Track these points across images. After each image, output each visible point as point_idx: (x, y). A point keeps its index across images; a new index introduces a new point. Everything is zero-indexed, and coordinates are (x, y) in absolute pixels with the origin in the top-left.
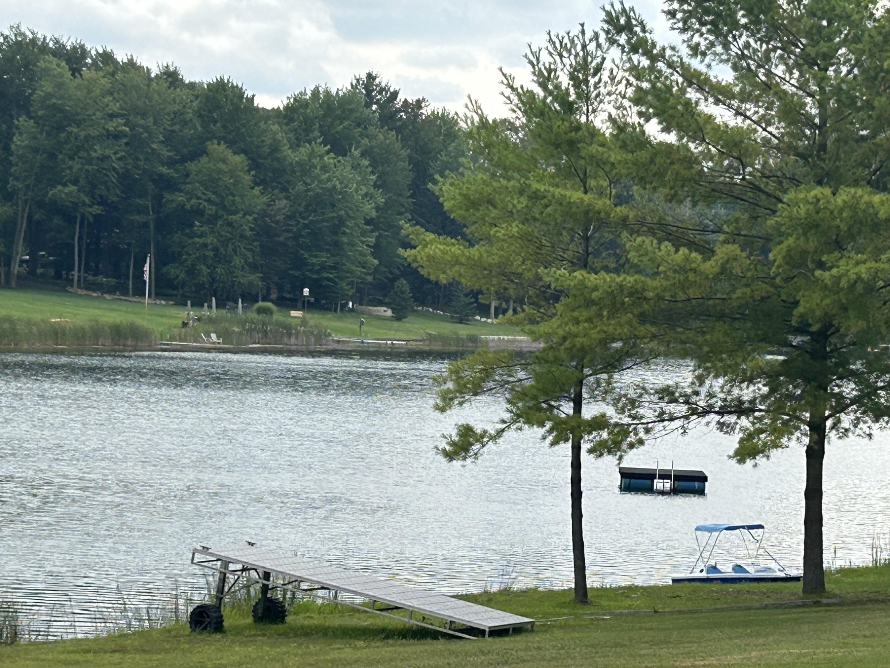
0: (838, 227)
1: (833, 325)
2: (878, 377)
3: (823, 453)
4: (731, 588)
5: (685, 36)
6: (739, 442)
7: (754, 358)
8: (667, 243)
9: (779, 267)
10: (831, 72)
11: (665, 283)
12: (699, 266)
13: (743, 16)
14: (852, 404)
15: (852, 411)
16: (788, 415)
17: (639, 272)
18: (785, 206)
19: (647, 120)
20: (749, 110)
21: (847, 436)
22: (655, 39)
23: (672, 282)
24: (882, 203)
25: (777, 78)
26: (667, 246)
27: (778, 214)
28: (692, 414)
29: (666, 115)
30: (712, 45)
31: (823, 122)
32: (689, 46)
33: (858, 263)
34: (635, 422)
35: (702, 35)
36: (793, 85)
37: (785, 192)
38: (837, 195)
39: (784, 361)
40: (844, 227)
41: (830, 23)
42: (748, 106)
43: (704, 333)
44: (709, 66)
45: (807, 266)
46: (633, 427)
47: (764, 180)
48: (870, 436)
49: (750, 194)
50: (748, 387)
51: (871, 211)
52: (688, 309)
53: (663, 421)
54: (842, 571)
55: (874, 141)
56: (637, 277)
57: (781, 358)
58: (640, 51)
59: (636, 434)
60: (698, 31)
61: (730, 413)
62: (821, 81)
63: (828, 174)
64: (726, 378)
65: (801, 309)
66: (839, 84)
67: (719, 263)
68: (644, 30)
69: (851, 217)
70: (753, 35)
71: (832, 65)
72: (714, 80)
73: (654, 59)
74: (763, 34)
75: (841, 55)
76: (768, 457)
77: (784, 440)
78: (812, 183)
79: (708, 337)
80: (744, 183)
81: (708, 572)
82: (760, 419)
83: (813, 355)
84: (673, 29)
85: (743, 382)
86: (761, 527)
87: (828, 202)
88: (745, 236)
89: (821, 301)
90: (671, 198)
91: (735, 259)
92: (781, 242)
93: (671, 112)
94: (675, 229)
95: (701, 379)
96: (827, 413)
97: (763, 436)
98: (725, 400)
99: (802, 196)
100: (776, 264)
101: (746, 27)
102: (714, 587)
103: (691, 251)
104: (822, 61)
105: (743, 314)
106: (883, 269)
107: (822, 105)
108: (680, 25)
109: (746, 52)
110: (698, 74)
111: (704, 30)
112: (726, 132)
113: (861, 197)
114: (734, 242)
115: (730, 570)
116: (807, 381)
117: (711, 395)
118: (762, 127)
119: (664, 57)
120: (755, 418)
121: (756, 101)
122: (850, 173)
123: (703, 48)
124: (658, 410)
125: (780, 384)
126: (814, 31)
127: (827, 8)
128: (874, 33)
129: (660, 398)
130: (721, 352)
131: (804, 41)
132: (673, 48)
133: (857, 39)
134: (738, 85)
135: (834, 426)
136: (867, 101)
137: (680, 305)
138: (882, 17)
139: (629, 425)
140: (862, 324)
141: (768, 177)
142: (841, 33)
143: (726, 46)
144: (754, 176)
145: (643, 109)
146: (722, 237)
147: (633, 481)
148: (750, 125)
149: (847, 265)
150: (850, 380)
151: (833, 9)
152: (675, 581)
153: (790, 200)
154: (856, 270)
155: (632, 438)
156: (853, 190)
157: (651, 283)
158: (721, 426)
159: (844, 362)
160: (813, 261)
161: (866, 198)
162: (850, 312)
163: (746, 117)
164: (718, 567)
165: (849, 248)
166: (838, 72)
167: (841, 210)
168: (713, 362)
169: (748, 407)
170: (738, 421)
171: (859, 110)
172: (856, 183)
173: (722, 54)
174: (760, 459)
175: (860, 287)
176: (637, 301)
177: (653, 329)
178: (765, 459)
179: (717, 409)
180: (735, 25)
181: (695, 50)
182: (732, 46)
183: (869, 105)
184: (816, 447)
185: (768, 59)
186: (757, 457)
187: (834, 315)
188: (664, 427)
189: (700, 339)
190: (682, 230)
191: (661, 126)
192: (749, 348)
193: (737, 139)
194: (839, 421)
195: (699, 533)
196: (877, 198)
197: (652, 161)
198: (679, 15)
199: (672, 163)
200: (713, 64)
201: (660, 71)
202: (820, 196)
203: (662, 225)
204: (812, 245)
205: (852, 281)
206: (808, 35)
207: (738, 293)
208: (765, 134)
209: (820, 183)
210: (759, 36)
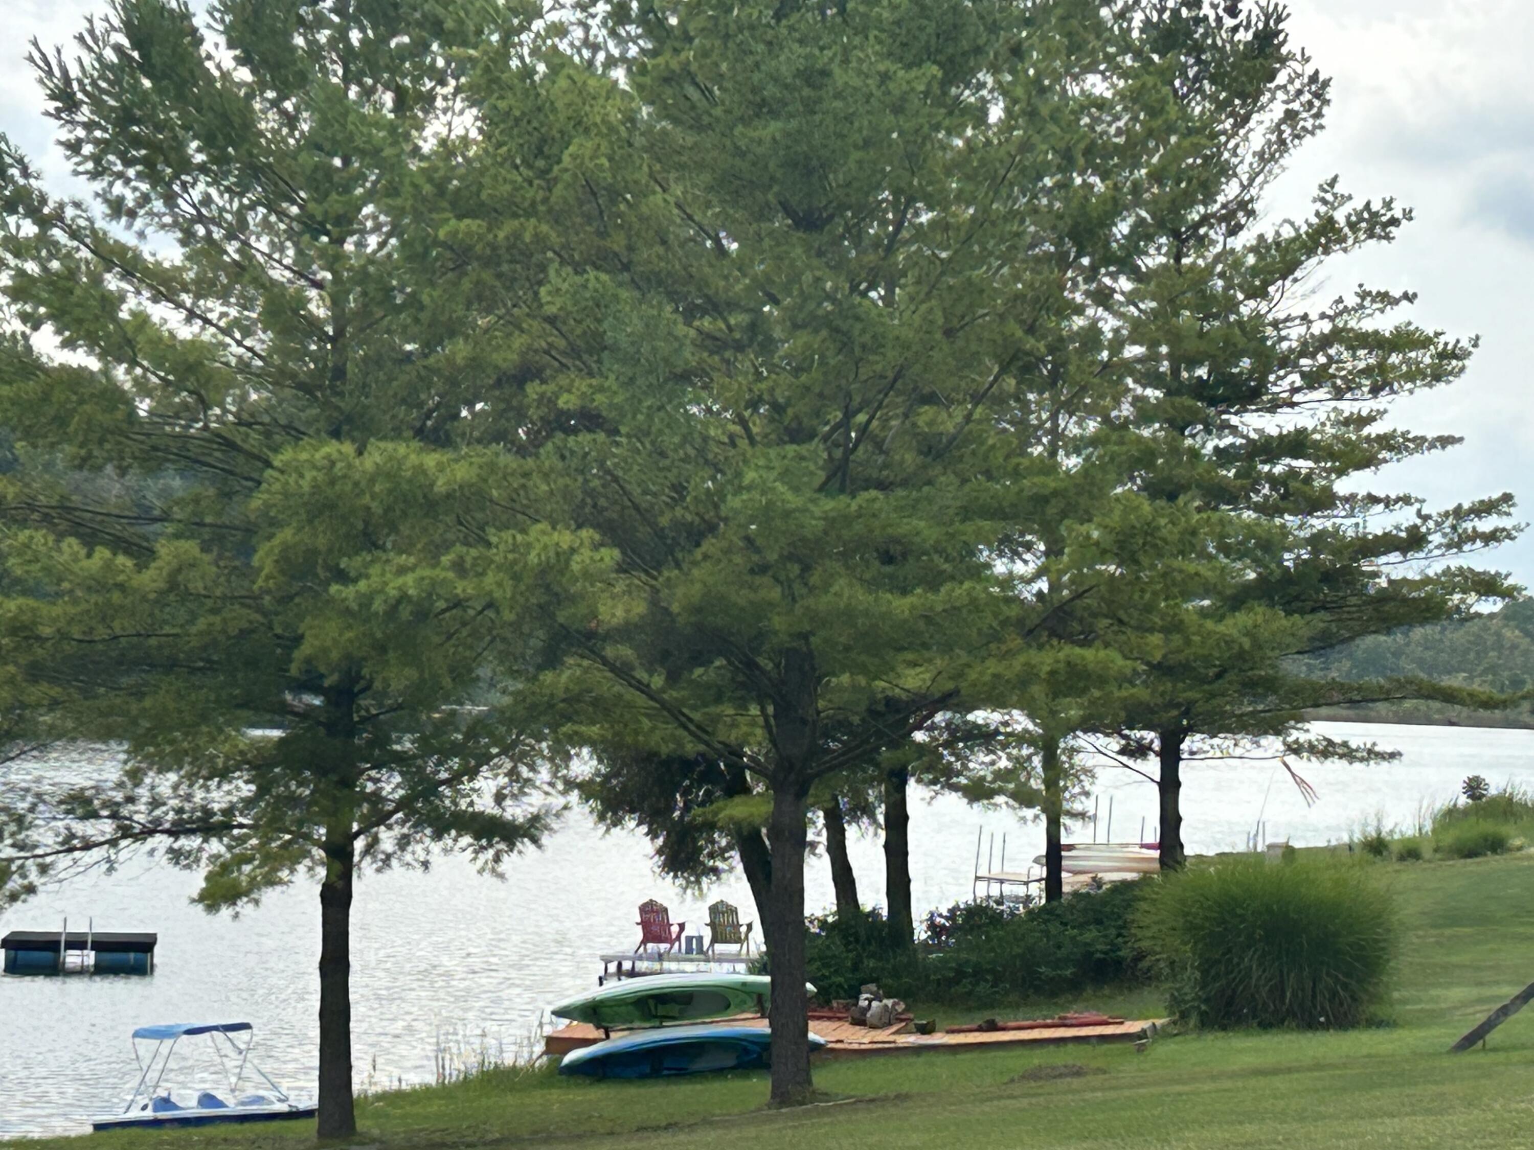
0: (368, 508)
1: (363, 678)
2: (439, 763)
3: (350, 896)
4: (195, 1134)
5: (99, 185)
6: (207, 879)
7: (228, 737)
8: (72, 540)
9: (268, 578)
10: (349, 247)
11: (72, 610)
12: (130, 579)
13: (199, 150)
14: (396, 811)
15: (396, 822)
16: (289, 832)
17: (25, 593)
18: (276, 474)
19: (36, 328)
20: (211, 310)
21: (389, 866)
22: (44, 189)
23: (84, 606)
24: (441, 468)
25: (259, 256)
26: (71, 545)
27: (264, 486)
28: (124, 837)
29: (67, 319)
30: (145, 199)
31: (340, 332)
32: (107, 201)
33: (402, 571)
34: (22, 854)
35: (127, 181)
36: (287, 267)
37: (276, 450)
38: (366, 454)
39: (281, 740)
40: (377, 508)
41: (346, 161)
42: (210, 304)
43: (144, 695)
44: (141, 235)
45: (316, 575)
46: (19, 862)
47: (243, 429)
48: (426, 865)
49: (218, 454)
50: (219, 786)
51: (422, 478)
52: (114, 654)
53: (71, 850)
54: (383, 1096)
55: (426, 363)
56: (21, 601)
57: (276, 733)
58: (21, 210)
59: (24, 876)
60: (120, 175)
61: (192, 832)
62: (334, 261)
63: (349, 419)
64: (182, 773)
65: (305, 650)
66: (364, 267)
67: (165, 573)
68: (25, 174)
69: (390, 492)
70: (215, 183)
71: (352, 233)
72: (150, 259)
73: (44, 223)
74: (233, 180)
75: (367, 217)
76: (257, 902)
77: (284, 874)
78: (323, 434)
79: (148, 703)
80: (206, 434)
81: (156, 1109)
82: (242, 840)
83: (331, 728)
84: (76, 173)
85: (210, 778)
86: (245, 1026)
87: (350, 466)
88: (211, 525)
89: (340, 635)
90: (83, 463)
91: (193, 566)
92: (270, 537)
93: (78, 312)
94: (89, 515)
95: (135, 776)
96: (355, 827)
97: (247, 868)
98: (180, 811)
99: (304, 456)
100: (263, 574)
101: (203, 168)
102: (167, 1134)
103: (115, 554)
104: (333, 225)
105: (209, 661)
106: (444, 579)
107: (336, 302)
108: (90, 165)
109: (204, 211)
110: (121, 249)
111: (131, 172)
112: (173, 347)
113: (406, 457)
114: (192, 537)
115: (194, 1103)
116: (321, 771)
117: (156, 803)
118: (233, 338)
119: (61, 219)
120: (234, 838)
121: (224, 296)
122: (387, 417)
123: (130, 204)
124: (64, 832)
125: (275, 781)
126: (319, 175)
127: (339, 137)
128: (421, 181)
129: (68, 812)
130: (171, 729)
131: (303, 194)
132: (77, 205)
133: (393, 191)
134: (191, 269)
135: (369, 850)
136: (413, 295)
137: (100, 647)
138: (435, 153)
139: (11, 860)
140: (411, 673)
141: (249, 425)
142: (365, 179)
143: (170, 200)
144: (224, 423)
145: (28, 308)
146: (170, 529)
147: (21, 954)
148: (214, 336)
149: (383, 574)
150: (392, 770)
151: (350, 138)
152: (98, 1127)
153: (287, 464)
154: (400, 581)
155: (16, 882)
156: (390, 446)
157: (46, 610)
158: (176, 855)
159: (381, 741)
160: (327, 567)
161: (413, 459)
162: (391, 654)
163: (207, 321)
164: (173, 1099)
165: (389, 545)
166: (360, 245)
167: (372, 480)
168: (157, 745)
169: (222, 822)
170: (205, 845)
171: (399, 309)
172: (397, 434)
173: (164, 214)
174: (244, 906)
175: (405, 613)
176: (24, 644)
177: (55, 691)
178: (251, 906)
179: (167, 826)
180: (184, 165)
181: (117, 208)
182: (180, 201)
183: (413, 301)
184: (340, 884)
185: (243, 224)
186: (239, 903)
187: (364, 659)
188: (75, 861)
189: (134, 708)
190: (99, 518)
191: (59, 339)
192: (221, 719)
193: (191, 359)
194: (376, 840)
195: (137, 1040)
196: (431, 460)
197: (46, 398)
198: (88, 149)
199: (81, 402)
200: (149, 231)
201: (56, 244)
202: (335, 456)
203: (65, 508)
204: (322, 542)
205: (393, 602)
206: (312, 184)
207: (201, 624)
208: (241, 350)
209: (336, 434)
210: (226, 183)
